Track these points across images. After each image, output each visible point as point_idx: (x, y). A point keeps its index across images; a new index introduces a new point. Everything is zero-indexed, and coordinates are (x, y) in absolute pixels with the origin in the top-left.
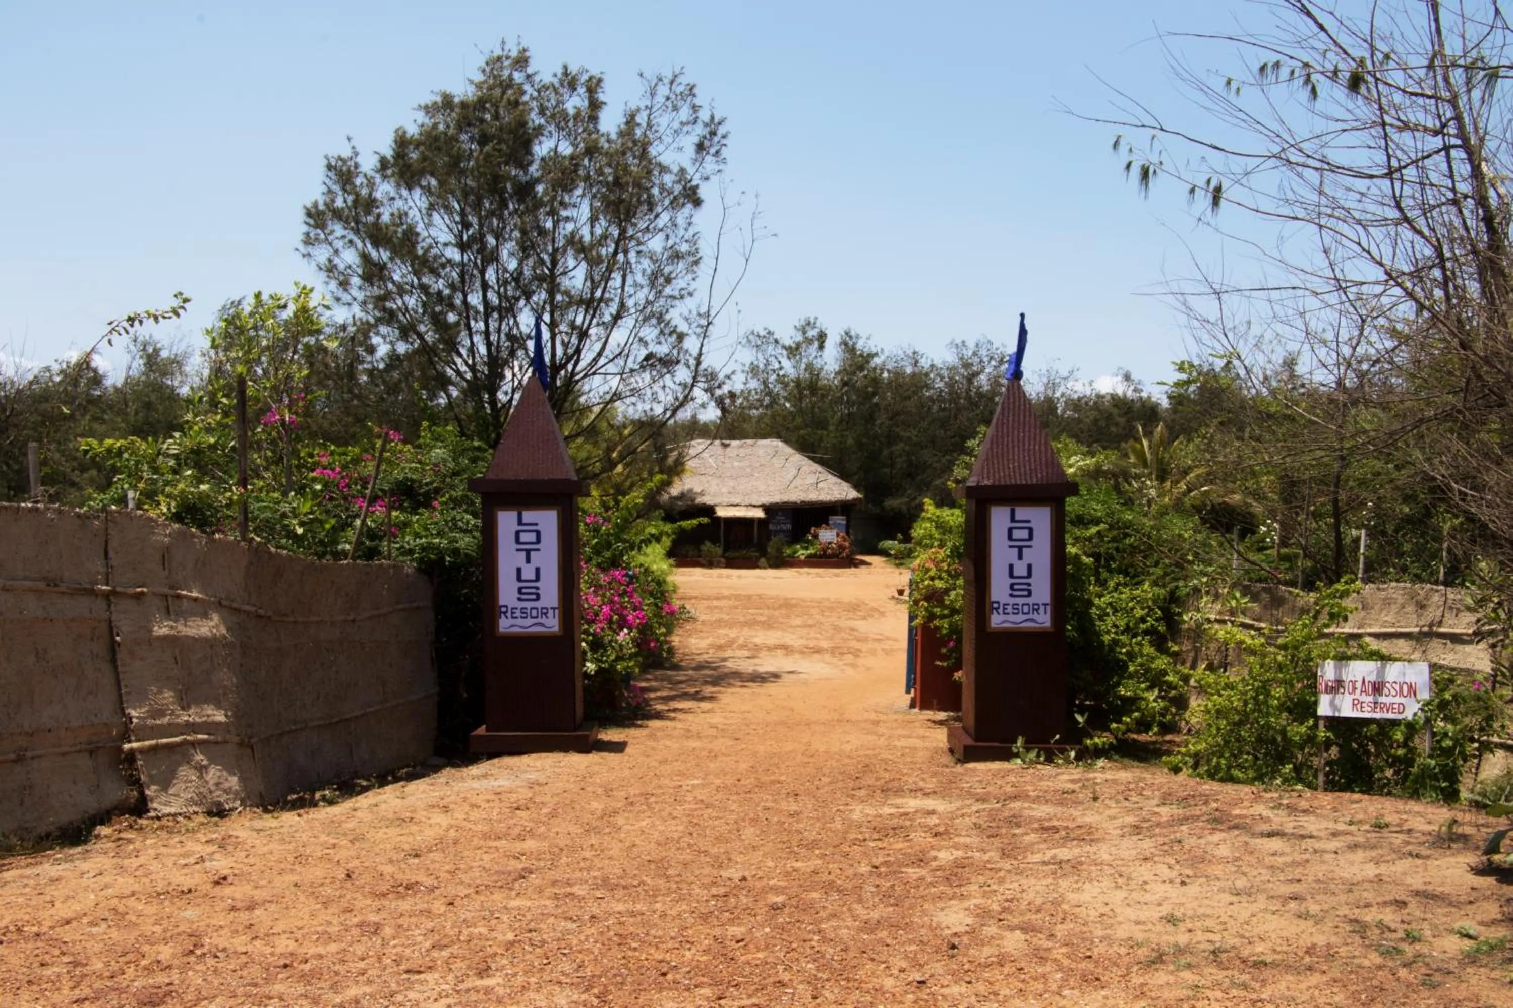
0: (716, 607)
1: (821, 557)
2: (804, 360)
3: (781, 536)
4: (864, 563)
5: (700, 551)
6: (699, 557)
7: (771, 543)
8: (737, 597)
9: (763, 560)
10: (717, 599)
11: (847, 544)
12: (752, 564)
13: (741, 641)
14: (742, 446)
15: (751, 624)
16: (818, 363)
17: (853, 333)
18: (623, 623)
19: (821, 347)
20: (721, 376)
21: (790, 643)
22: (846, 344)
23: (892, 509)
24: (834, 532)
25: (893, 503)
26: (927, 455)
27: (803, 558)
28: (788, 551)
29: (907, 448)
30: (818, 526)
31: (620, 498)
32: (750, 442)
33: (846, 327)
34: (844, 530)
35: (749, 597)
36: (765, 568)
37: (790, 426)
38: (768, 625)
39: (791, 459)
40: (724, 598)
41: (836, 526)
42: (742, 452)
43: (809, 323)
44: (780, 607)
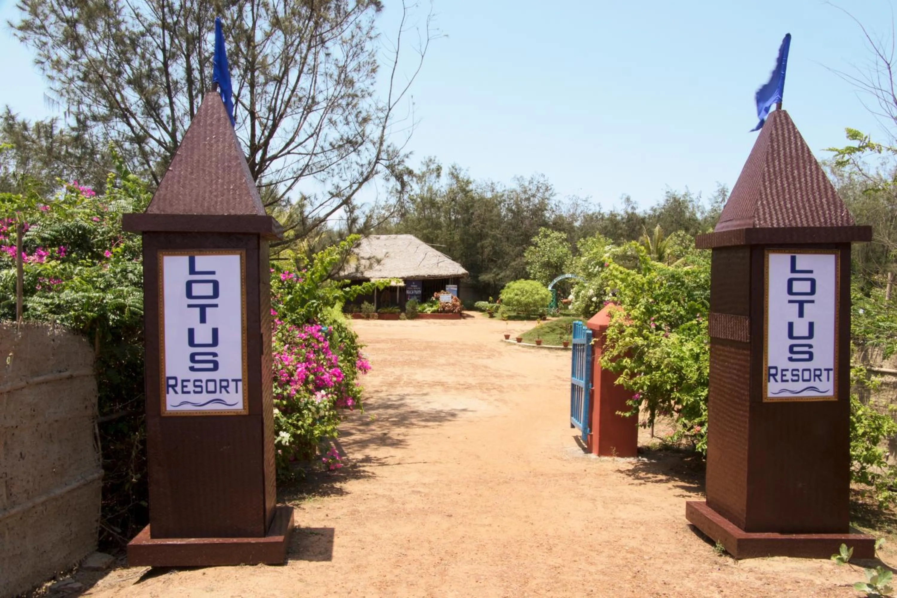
0: (379, 349)
1: (441, 312)
2: (427, 184)
3: (415, 297)
4: (469, 316)
5: (361, 308)
6: (361, 312)
7: (408, 303)
8: (392, 341)
9: (403, 314)
10: (378, 342)
11: (458, 303)
12: (395, 317)
13: (405, 378)
14: (387, 239)
15: (408, 363)
16: (436, 187)
17: (457, 167)
18: (320, 385)
19: (438, 176)
20: (402, 153)
21: (444, 380)
22: (452, 174)
23: (484, 282)
24: (450, 295)
25: (485, 277)
26: (506, 247)
27: (429, 312)
28: (420, 309)
29: (493, 242)
30: (439, 291)
31: (314, 255)
32: (393, 236)
33: (452, 163)
34: (456, 293)
35: (401, 341)
36: (404, 319)
37: (418, 227)
38: (422, 364)
39: (420, 247)
40: (383, 341)
41: (451, 291)
42: (387, 243)
43: (430, 160)
44: (425, 349)
